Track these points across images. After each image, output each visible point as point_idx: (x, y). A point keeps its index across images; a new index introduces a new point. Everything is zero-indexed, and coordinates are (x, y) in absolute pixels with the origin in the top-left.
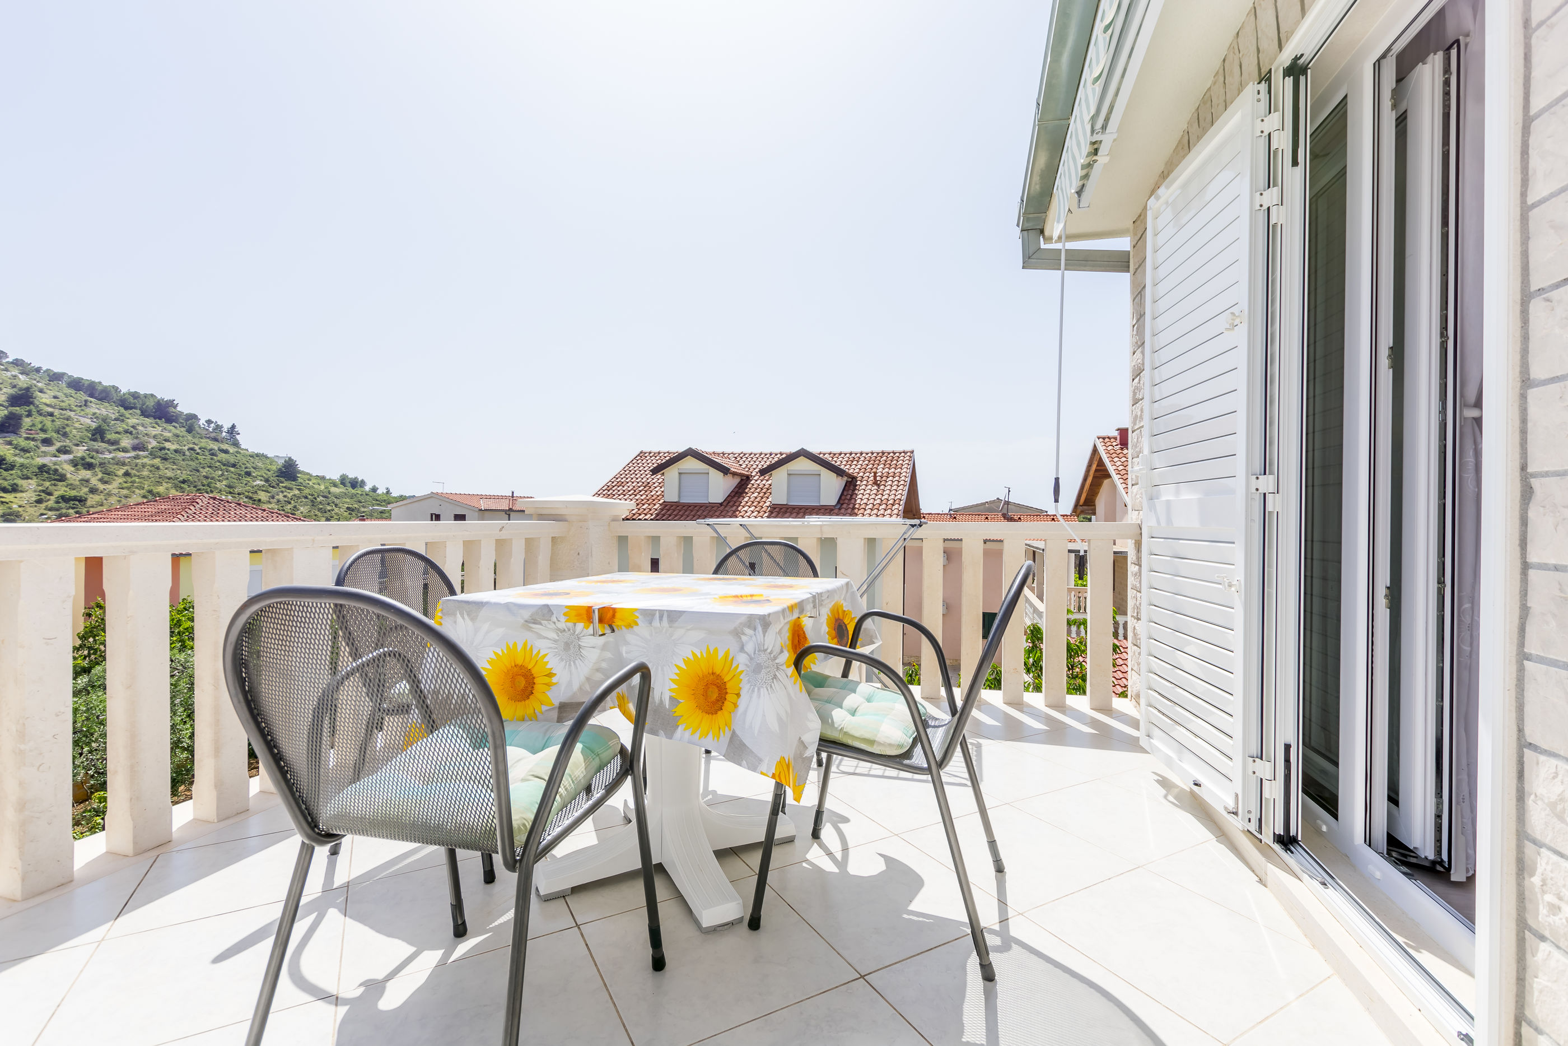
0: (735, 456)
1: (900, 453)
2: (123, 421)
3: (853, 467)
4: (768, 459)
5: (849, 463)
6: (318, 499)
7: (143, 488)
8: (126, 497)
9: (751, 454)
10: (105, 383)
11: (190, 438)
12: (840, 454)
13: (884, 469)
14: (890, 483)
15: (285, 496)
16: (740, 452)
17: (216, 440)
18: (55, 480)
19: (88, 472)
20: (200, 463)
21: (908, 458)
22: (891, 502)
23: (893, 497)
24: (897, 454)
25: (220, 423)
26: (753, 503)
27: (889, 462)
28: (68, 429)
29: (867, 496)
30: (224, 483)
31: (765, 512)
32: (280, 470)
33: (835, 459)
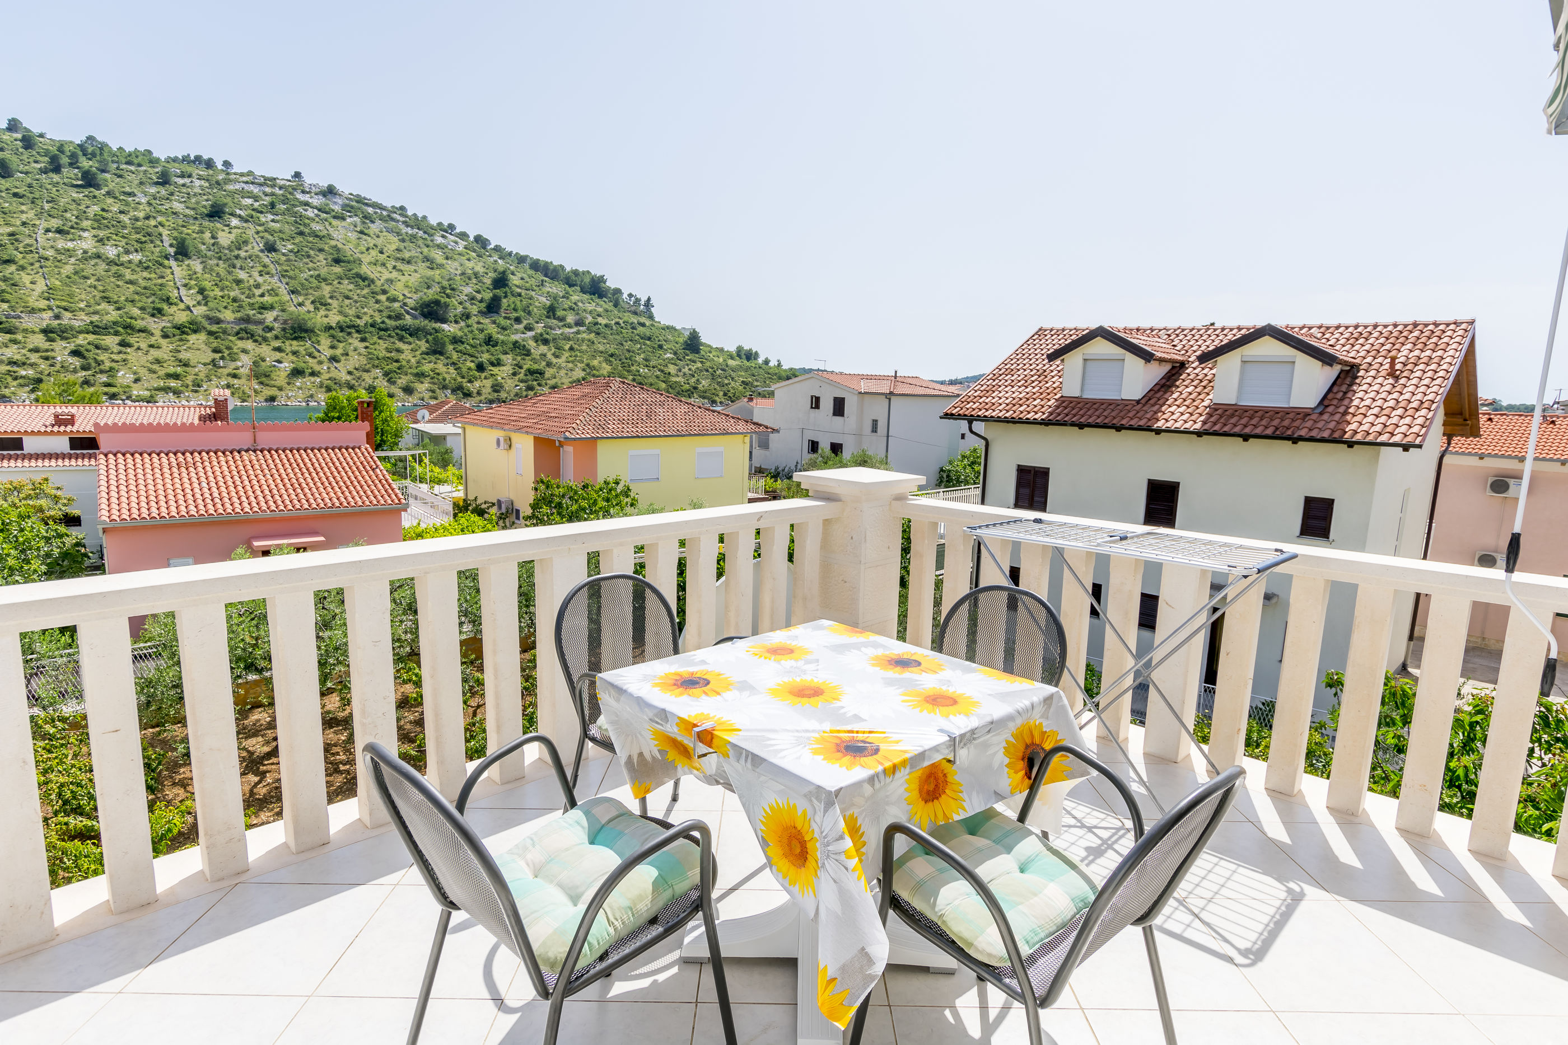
0: (1169, 333)
1: (1448, 325)
2: (568, 298)
3: (1357, 347)
4: (1218, 336)
5: (1351, 341)
6: (718, 373)
7: (583, 362)
8: (571, 370)
9: (1193, 329)
10: (555, 263)
11: (616, 312)
12: (1338, 327)
13: (1411, 351)
14: (1419, 374)
15: (690, 369)
16: (1176, 326)
17: (635, 313)
18: (524, 355)
19: (545, 347)
20: (624, 337)
21: (1461, 332)
22: (1415, 405)
23: (1419, 396)
24: (1442, 327)
25: (638, 297)
26: (1185, 400)
27: (1423, 340)
28: (531, 308)
29: (1372, 395)
30: (642, 356)
31: (1201, 415)
32: (686, 342)
33: (1327, 336)
